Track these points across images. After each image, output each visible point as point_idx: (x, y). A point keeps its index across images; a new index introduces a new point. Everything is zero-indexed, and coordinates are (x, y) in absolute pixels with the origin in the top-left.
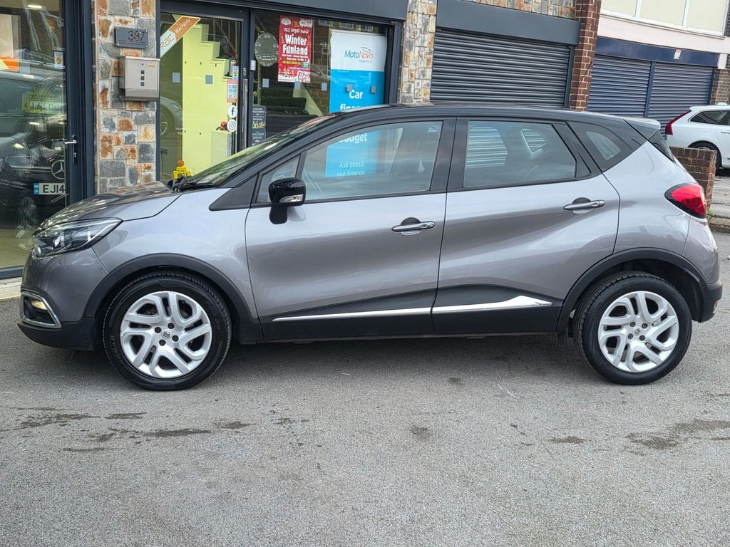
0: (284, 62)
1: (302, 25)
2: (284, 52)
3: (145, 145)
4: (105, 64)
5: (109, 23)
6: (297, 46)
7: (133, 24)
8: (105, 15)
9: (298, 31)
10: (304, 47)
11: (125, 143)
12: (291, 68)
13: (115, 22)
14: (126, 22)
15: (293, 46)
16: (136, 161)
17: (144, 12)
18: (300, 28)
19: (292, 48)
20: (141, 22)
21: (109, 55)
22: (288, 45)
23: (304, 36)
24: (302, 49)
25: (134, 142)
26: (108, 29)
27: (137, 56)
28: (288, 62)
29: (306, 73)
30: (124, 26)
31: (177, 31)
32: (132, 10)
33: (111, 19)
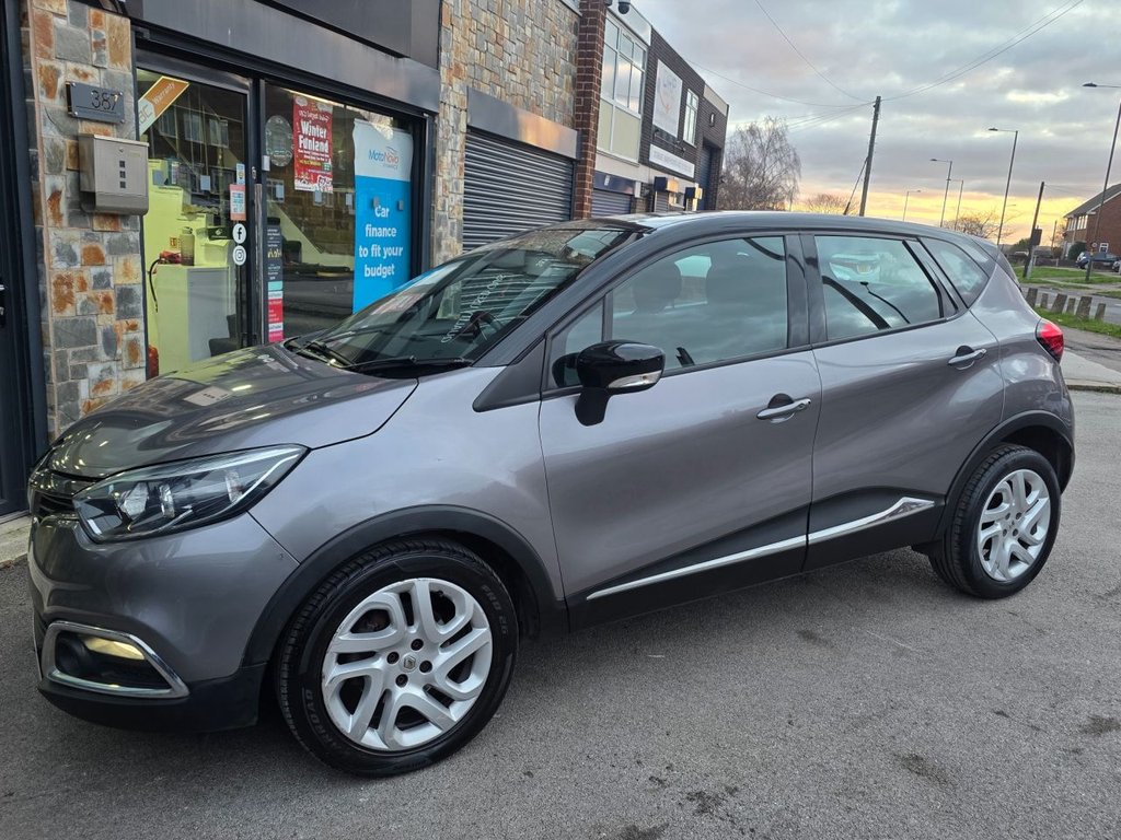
0: (301, 161)
1: (321, 107)
2: (300, 146)
3: (126, 289)
4: (55, 148)
5: (57, 73)
6: (316, 139)
7: (96, 79)
8: (49, 58)
9: (315, 116)
10: (324, 141)
11: (94, 288)
12: (309, 171)
13: (67, 74)
14: (85, 75)
15: (311, 138)
16: (113, 316)
17: (114, 61)
18: (319, 111)
19: (310, 141)
20: (110, 77)
21: (60, 131)
22: (305, 136)
23: (323, 125)
24: (322, 143)
25: (108, 285)
26: (55, 84)
27: (106, 134)
28: (305, 162)
29: (327, 179)
30: (83, 82)
31: (156, 100)
32: (95, 55)
33: (59, 65)
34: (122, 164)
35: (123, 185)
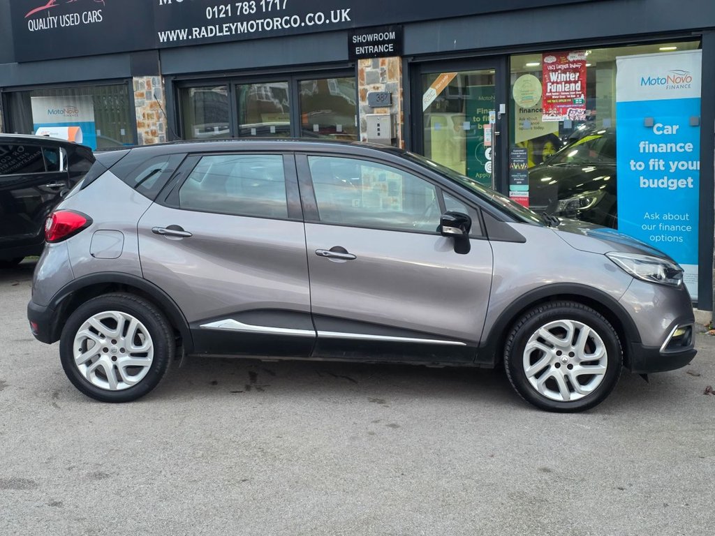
0: (549, 101)
1: (571, 60)
2: (549, 91)
4: (364, 121)
6: (566, 82)
7: (382, 89)
8: (364, 85)
9: (565, 66)
10: (575, 82)
11: (379, 180)
12: (558, 106)
13: (370, 89)
14: (378, 88)
15: (560, 83)
16: (387, 194)
17: (390, 78)
18: (569, 62)
19: (560, 85)
20: (387, 86)
21: (367, 114)
22: (553, 83)
23: (575, 71)
24: (573, 85)
25: (385, 180)
26: (366, 95)
27: (385, 112)
28: (554, 101)
29: (579, 110)
30: (376, 91)
31: (437, 87)
32: (381, 79)
33: (367, 87)
34: (378, 125)
35: (379, 134)
